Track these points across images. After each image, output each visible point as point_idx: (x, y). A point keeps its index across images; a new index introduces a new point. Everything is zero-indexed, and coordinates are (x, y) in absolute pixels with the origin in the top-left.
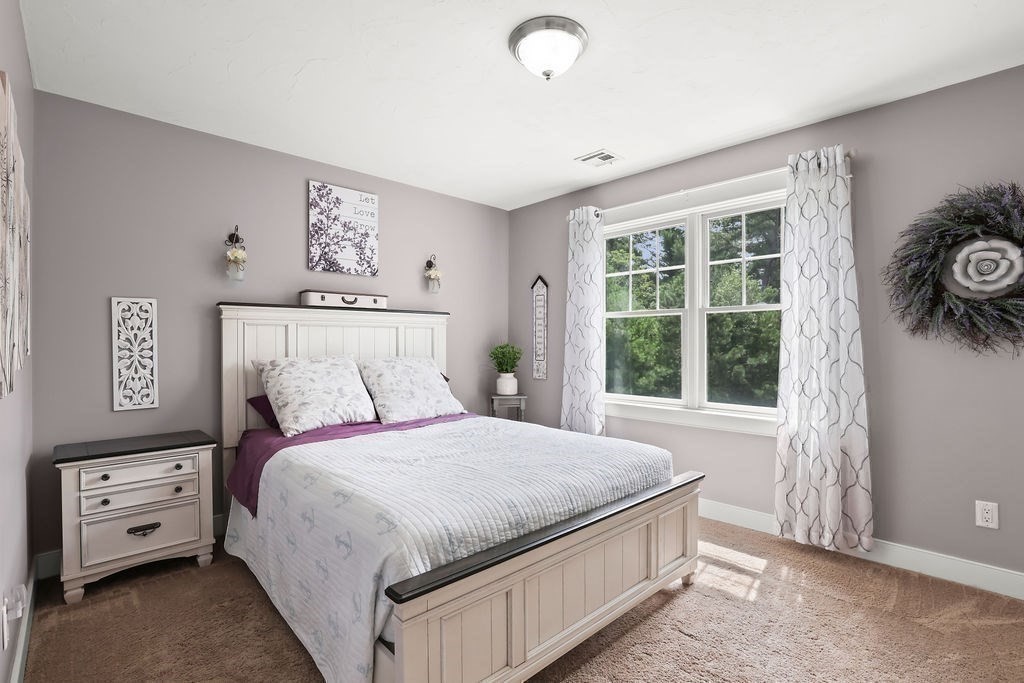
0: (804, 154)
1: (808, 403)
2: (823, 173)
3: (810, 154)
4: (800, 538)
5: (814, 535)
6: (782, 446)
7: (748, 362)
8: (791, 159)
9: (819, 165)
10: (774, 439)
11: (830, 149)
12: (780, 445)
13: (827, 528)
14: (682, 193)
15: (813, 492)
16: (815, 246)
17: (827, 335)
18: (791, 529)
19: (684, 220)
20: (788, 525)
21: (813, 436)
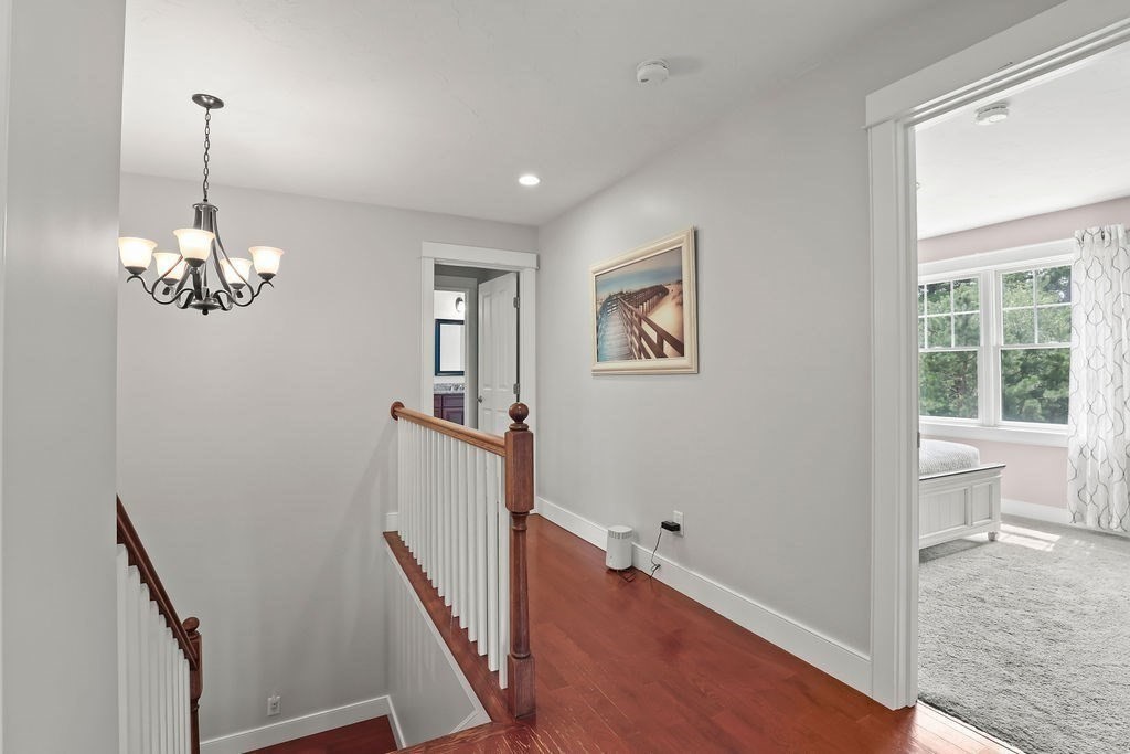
0: (1089, 230)
1: (1095, 418)
2: (1106, 244)
3: (1095, 230)
4: (1090, 523)
5: (1103, 521)
6: (1073, 453)
7: (1045, 396)
8: (1078, 233)
9: (1103, 238)
10: (1066, 449)
11: (1113, 227)
12: (1071, 453)
13: (1115, 515)
14: (977, 255)
15: (1101, 488)
16: (1101, 300)
17: (1111, 367)
18: (1083, 519)
19: (978, 274)
20: (1079, 515)
21: (1101, 444)
